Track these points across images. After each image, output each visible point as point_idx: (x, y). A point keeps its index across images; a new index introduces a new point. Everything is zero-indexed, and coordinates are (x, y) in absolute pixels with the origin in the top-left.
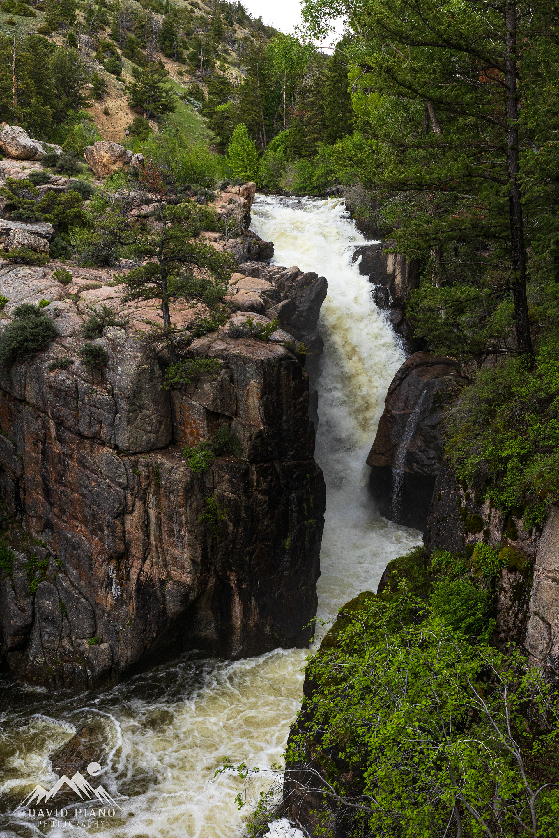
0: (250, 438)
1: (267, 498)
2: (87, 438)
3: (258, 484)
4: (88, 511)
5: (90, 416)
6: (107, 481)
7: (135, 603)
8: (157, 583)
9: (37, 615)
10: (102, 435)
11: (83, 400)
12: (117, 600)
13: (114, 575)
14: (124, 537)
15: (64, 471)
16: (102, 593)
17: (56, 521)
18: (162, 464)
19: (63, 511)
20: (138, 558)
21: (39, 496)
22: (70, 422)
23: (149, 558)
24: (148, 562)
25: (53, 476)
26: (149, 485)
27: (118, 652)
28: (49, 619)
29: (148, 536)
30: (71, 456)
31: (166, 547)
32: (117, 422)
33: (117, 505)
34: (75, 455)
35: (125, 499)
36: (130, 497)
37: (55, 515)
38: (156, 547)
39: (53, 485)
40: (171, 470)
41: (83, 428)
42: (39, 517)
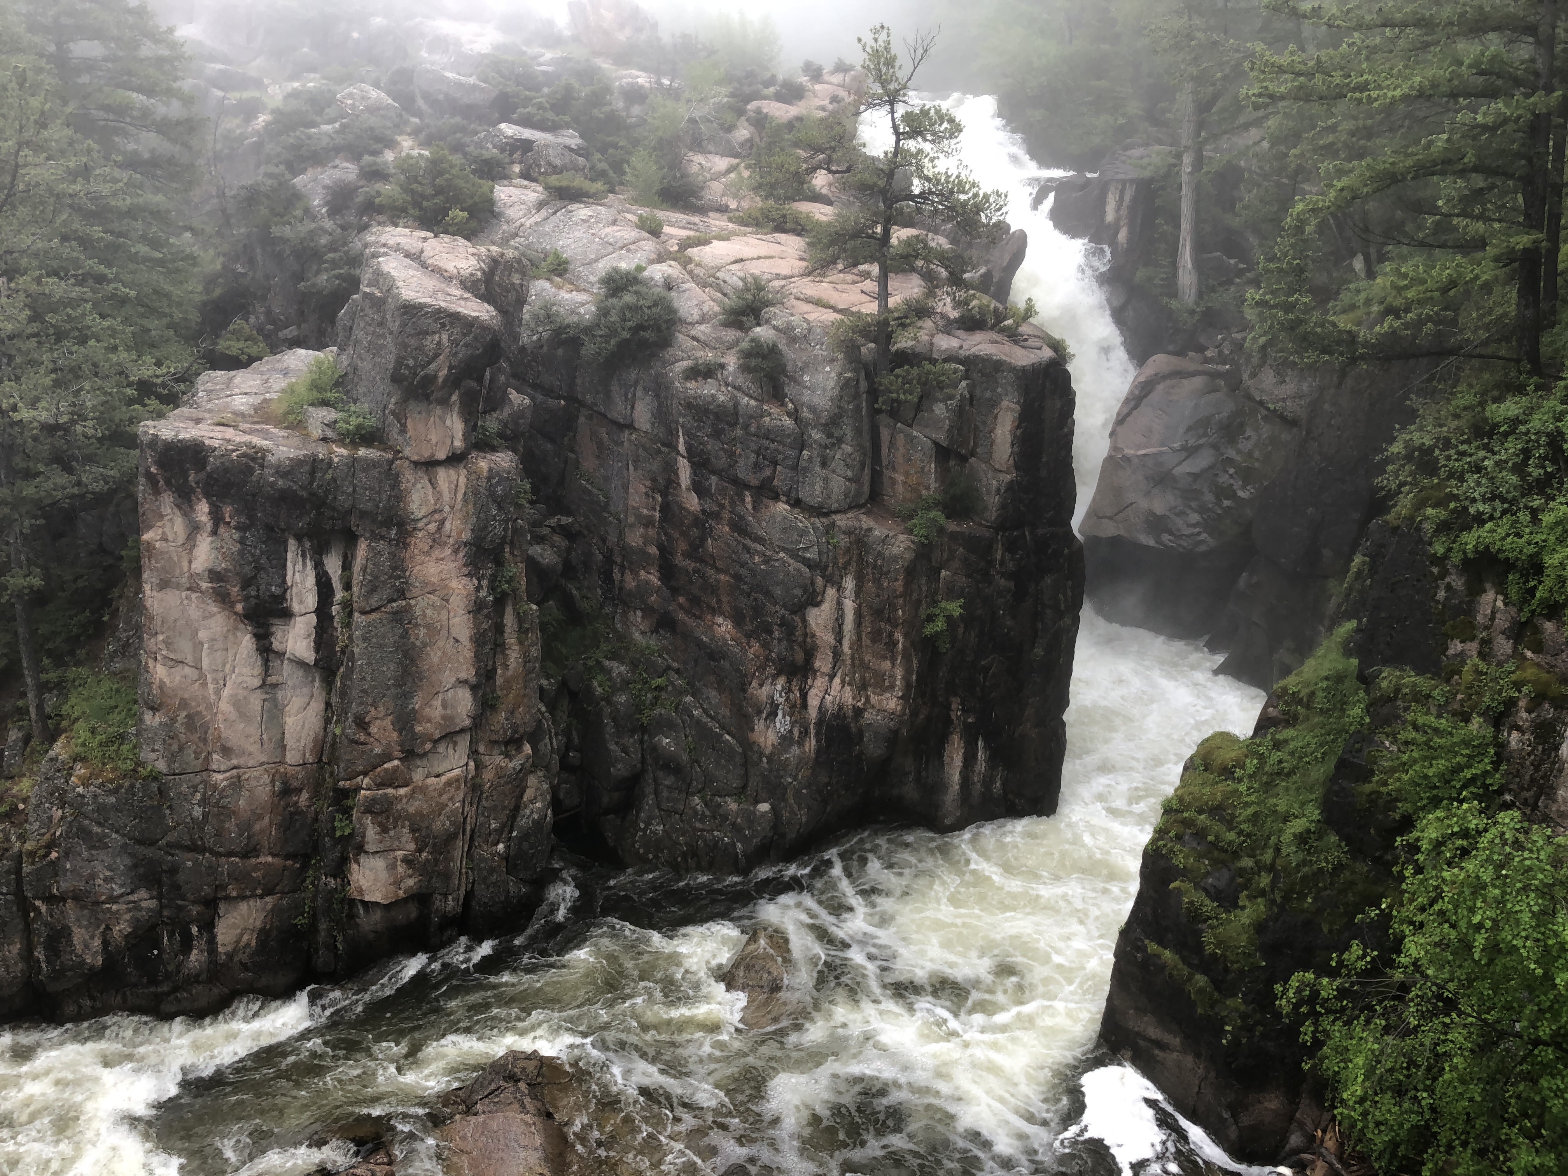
0: (998, 491)
1: (1011, 585)
2: (747, 487)
3: (1002, 563)
4: (743, 603)
5: (758, 453)
6: (782, 554)
7: (813, 742)
8: (850, 713)
9: (649, 760)
10: (776, 483)
11: (746, 427)
12: (783, 738)
13: (781, 700)
14: (805, 641)
15: (703, 540)
16: (759, 725)
17: (681, 616)
18: (870, 530)
19: (695, 601)
20: (823, 674)
21: (651, 577)
22: (722, 462)
23: (839, 674)
24: (837, 680)
25: (682, 546)
26: (848, 563)
27: (785, 815)
28: (671, 766)
29: (840, 641)
30: (716, 516)
31: (867, 658)
32: (802, 464)
33: (798, 592)
34: (726, 515)
35: (813, 583)
36: (819, 581)
37: (681, 606)
38: (853, 658)
39: (680, 560)
40: (884, 541)
41: (743, 471)
42: (648, 611)
